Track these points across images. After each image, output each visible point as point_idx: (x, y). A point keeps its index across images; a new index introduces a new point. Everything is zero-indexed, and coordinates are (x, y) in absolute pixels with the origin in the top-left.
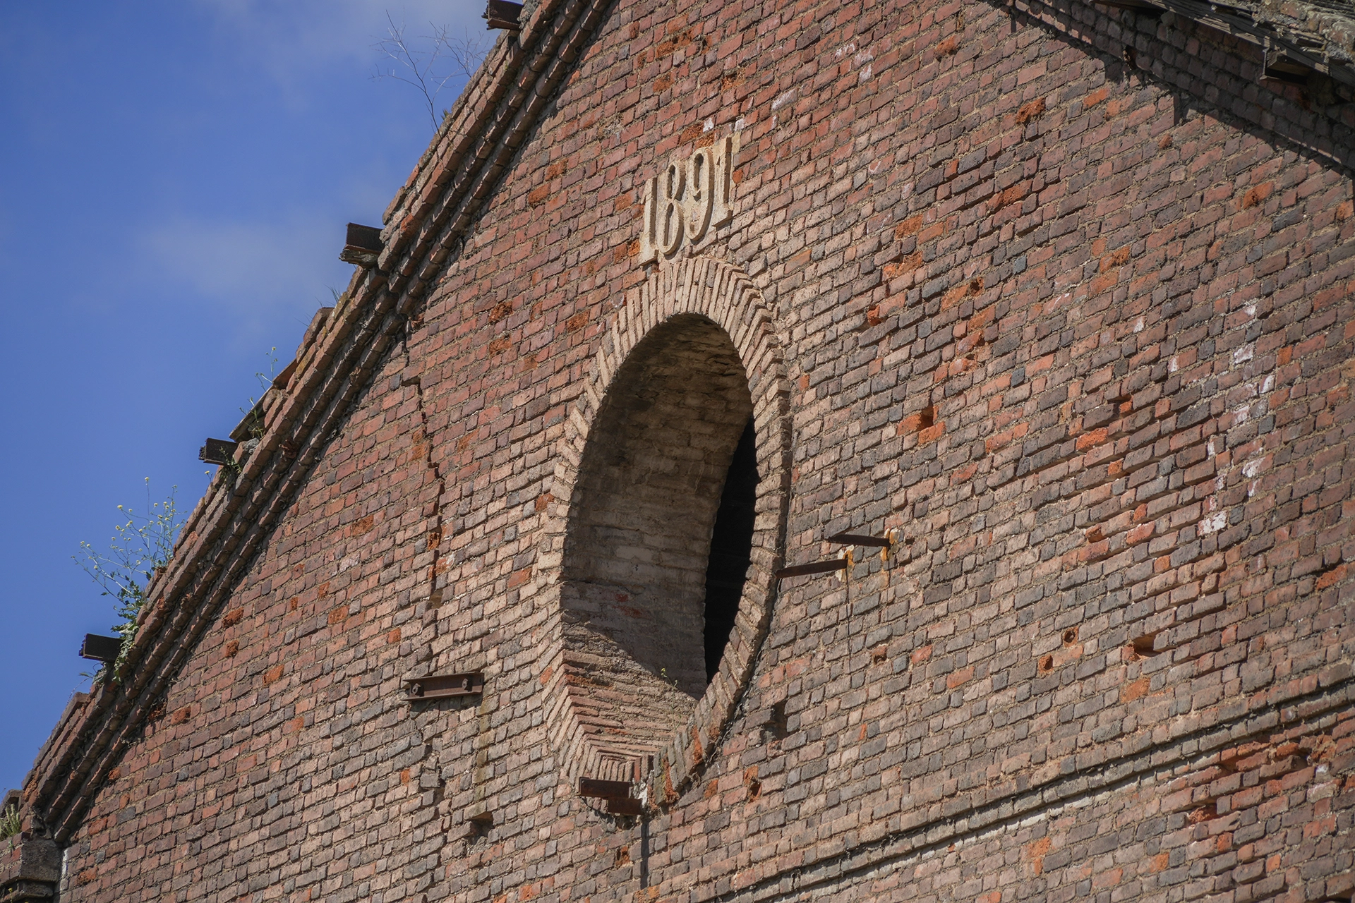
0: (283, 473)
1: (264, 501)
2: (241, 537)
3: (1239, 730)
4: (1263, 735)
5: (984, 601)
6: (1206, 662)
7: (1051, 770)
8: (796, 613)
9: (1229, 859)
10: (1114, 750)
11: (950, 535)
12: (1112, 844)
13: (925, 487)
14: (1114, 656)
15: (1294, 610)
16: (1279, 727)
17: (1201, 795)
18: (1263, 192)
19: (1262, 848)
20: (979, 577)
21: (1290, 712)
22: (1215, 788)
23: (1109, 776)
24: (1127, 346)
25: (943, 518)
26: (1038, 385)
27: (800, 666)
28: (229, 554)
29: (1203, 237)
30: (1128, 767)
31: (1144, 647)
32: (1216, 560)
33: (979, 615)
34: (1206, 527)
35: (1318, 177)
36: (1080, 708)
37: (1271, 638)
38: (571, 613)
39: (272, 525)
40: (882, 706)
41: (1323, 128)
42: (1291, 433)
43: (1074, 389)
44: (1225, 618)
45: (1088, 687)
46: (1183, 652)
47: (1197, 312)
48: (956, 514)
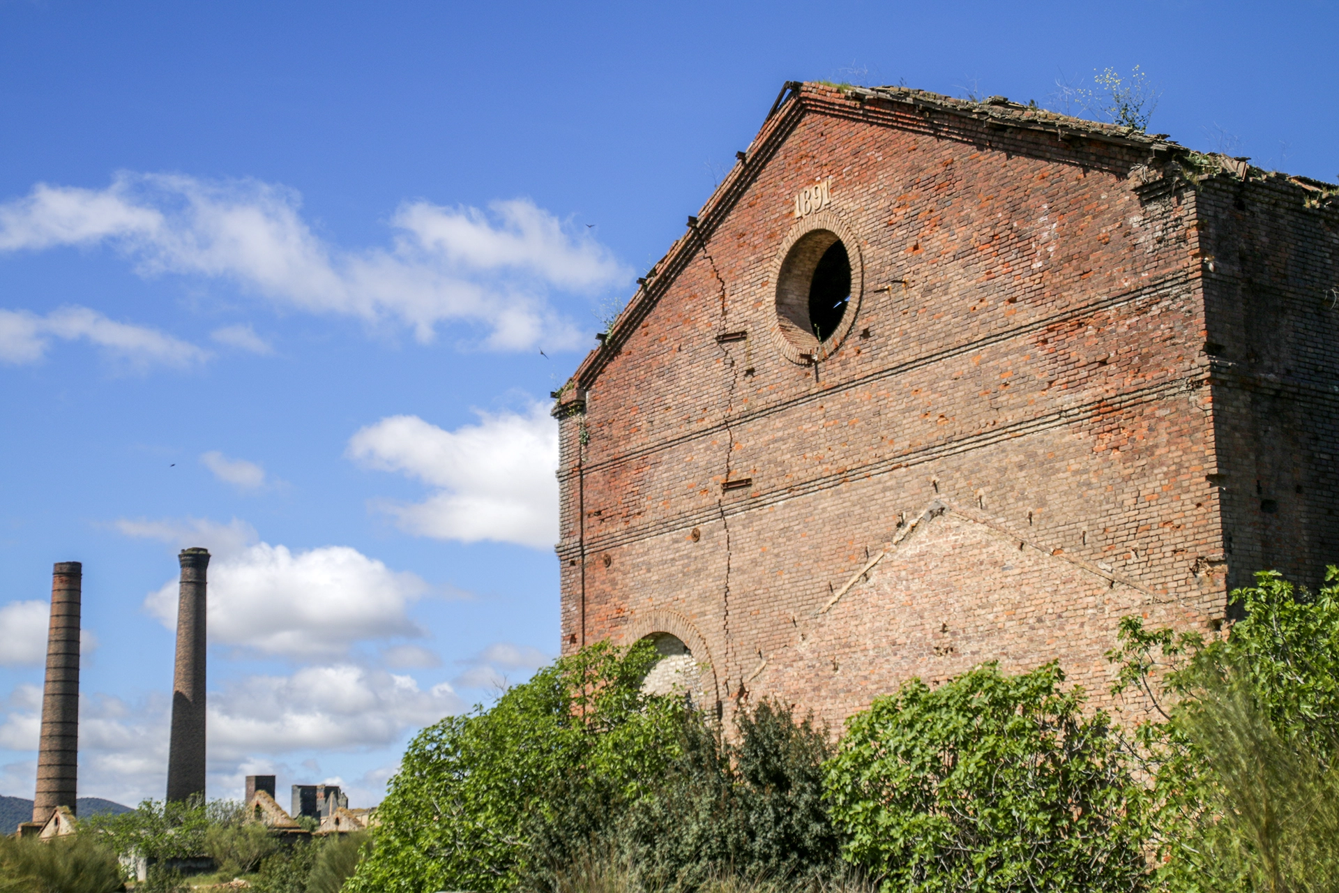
0: (662, 286)
1: (656, 294)
2: (648, 304)
3: (1055, 320)
4: (1065, 320)
5: (946, 294)
6: (1039, 302)
7: (981, 336)
8: (870, 304)
9: (1055, 354)
10: (1006, 329)
11: (929, 278)
12: (1006, 354)
13: (918, 266)
14: (1002, 304)
15: (1073, 285)
16: (1071, 318)
17: (1041, 338)
18: (1046, 175)
19: (1067, 350)
20: (943, 288)
21: (1076, 313)
22: (1046, 336)
23: (1003, 336)
24: (995, 221)
25: (926, 273)
26: (960, 235)
27: (874, 318)
28: (644, 309)
29: (1022, 189)
30: (1012, 333)
31: (1013, 301)
32: (1040, 275)
33: (944, 298)
34: (1034, 266)
35: (1067, 168)
36: (989, 319)
37: (1065, 294)
38: (779, 313)
39: (658, 300)
40: (908, 326)
41: (1074, 154)
42: (1066, 238)
43: (975, 235)
44: (1044, 290)
45: (991, 313)
46: (1030, 300)
47: (1023, 209)
48: (931, 272)
